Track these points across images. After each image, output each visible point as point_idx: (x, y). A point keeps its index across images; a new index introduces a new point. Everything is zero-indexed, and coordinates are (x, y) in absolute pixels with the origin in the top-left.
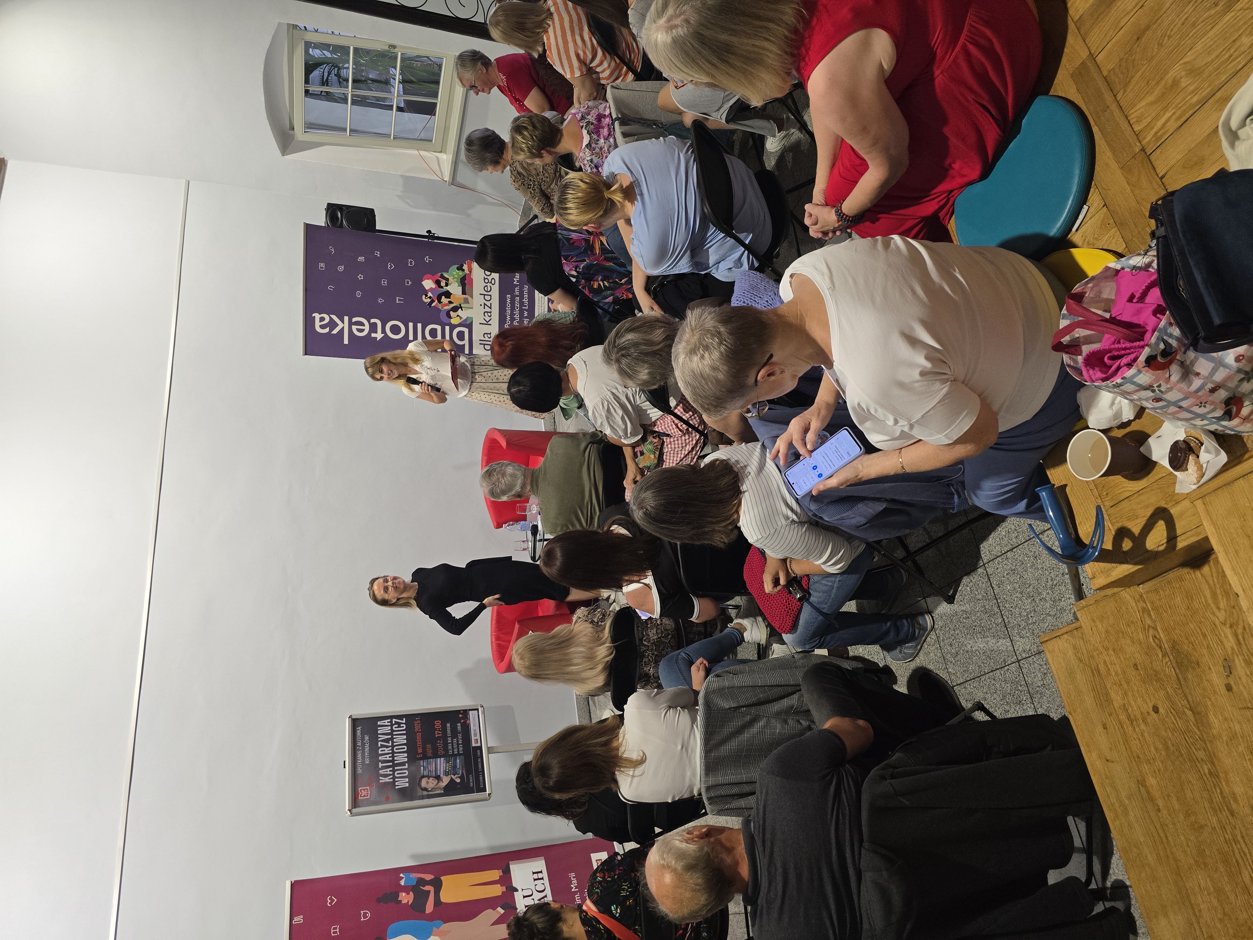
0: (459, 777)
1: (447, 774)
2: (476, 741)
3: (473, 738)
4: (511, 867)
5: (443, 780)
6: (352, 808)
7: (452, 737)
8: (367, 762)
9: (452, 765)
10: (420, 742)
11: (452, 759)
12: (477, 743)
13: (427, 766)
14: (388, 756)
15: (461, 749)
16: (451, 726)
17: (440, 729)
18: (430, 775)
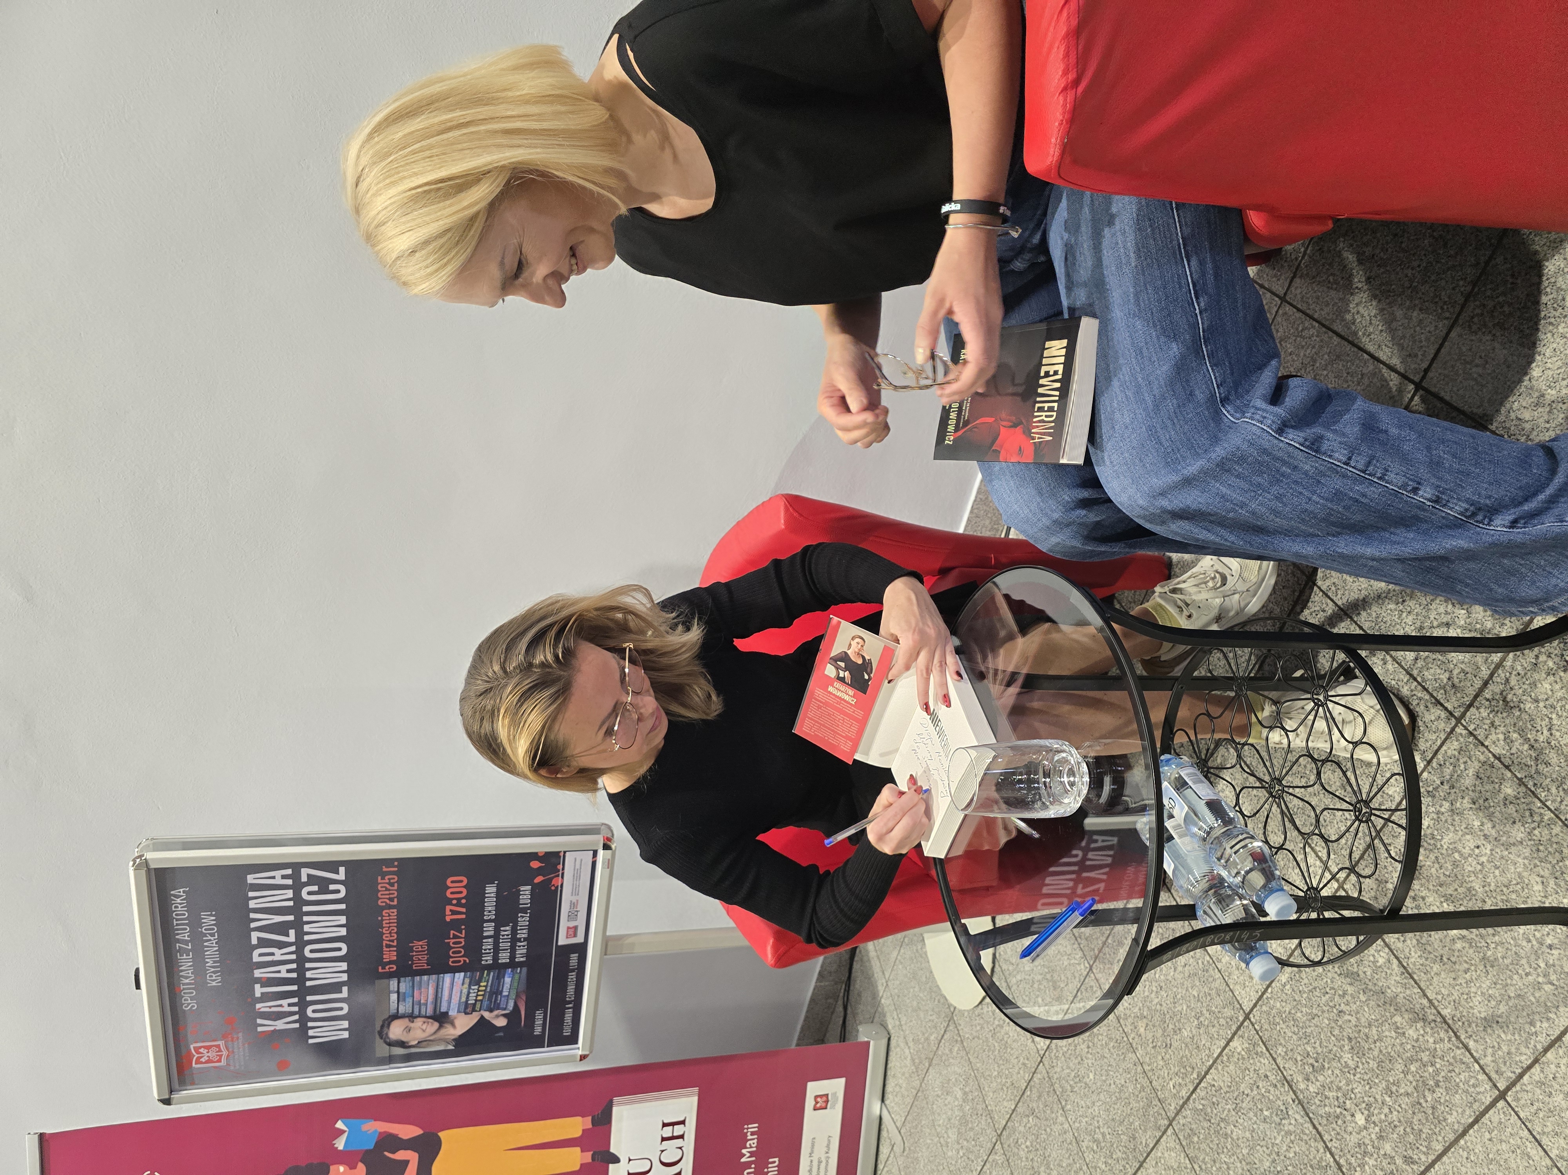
0: (504, 1015)
1: (467, 1008)
2: (574, 931)
3: (564, 924)
4: (615, 1110)
5: (457, 1022)
6: (171, 1092)
7: (499, 923)
8: (214, 984)
9: (488, 989)
10: (390, 933)
11: (488, 975)
12: (575, 935)
13: (409, 991)
14: (283, 968)
15: (521, 951)
16: (498, 894)
17: (464, 901)
18: (416, 1012)
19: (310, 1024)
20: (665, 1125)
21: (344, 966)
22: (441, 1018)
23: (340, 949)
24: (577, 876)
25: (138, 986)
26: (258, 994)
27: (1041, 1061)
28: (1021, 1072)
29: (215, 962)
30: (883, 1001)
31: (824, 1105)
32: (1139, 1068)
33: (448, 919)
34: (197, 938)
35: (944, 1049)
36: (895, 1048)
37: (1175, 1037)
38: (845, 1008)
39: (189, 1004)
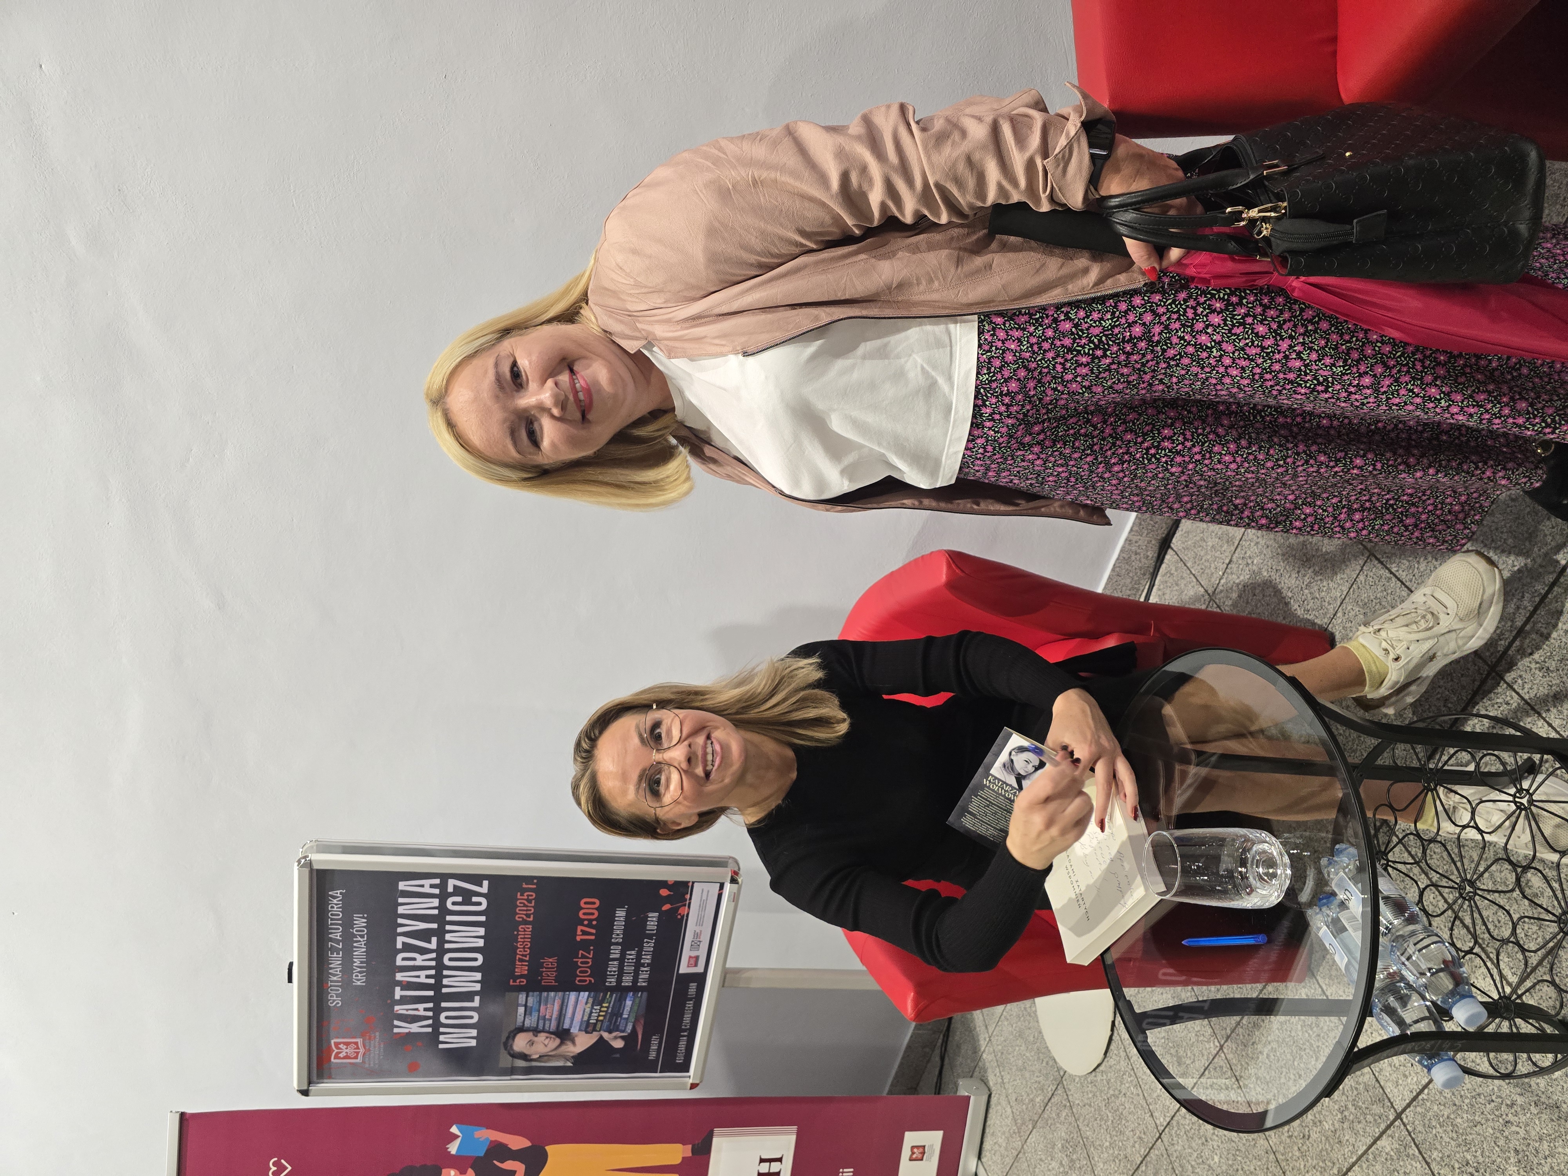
0: (622, 1038)
1: (588, 1027)
2: (695, 961)
3: (687, 953)
4: (716, 1141)
5: (577, 1040)
6: (310, 1083)
7: (626, 946)
8: (359, 983)
9: (610, 1011)
10: (524, 948)
11: (611, 996)
12: (696, 965)
13: (536, 1006)
14: (423, 973)
15: (644, 976)
16: (627, 918)
17: (594, 923)
18: (541, 1027)
19: (442, 1030)
20: (762, 1161)
21: (478, 976)
22: (563, 1035)
23: (476, 959)
24: (703, 906)
25: (290, 980)
26: (397, 997)
27: (1160, 1137)
28: (1137, 1145)
29: (362, 962)
30: (984, 1056)
31: (920, 1156)
32: (1272, 1156)
33: (578, 938)
34: (348, 938)
35: (1051, 1112)
36: (996, 1105)
37: (1315, 1129)
38: (942, 1059)
39: (334, 1001)
